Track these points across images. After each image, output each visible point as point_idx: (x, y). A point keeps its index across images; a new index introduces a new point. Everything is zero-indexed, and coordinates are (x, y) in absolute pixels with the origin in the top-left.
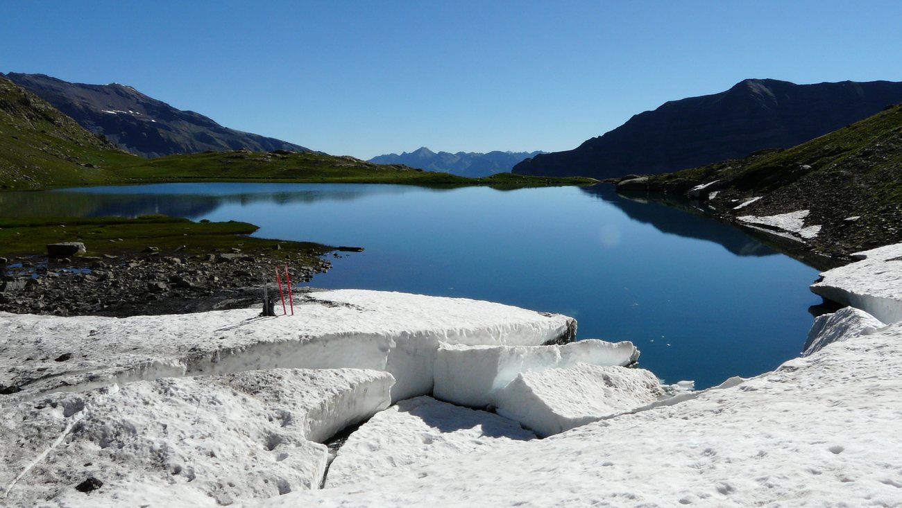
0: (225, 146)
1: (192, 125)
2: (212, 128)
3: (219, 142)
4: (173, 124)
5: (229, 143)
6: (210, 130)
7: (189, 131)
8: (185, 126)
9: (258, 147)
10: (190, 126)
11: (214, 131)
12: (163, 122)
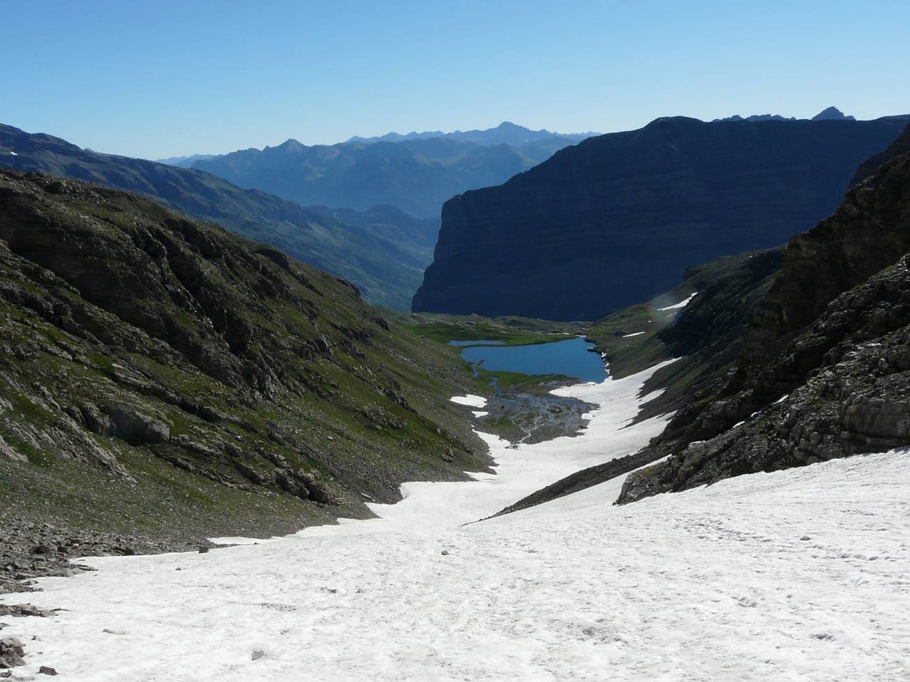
0: (103, 178)
1: (59, 156)
2: (82, 158)
3: (95, 174)
4: (36, 156)
5: (104, 173)
6: (80, 159)
7: (58, 164)
8: (50, 157)
9: (138, 177)
10: (57, 157)
11: (84, 161)
12: (24, 154)
